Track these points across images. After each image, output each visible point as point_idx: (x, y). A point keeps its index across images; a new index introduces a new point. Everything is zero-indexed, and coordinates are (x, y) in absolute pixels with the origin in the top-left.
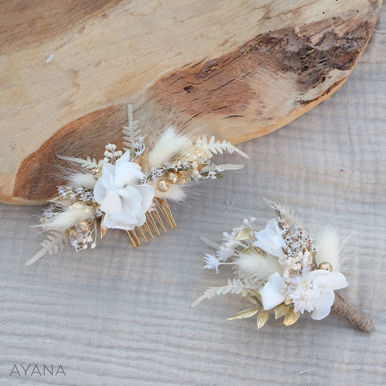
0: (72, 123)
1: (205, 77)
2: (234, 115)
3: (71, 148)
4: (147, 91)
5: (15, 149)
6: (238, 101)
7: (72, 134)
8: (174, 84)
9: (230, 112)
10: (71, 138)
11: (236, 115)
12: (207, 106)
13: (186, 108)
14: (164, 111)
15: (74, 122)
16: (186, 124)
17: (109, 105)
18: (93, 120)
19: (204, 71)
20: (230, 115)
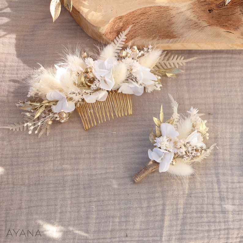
0: (146, 8)
1: (221, 7)
2: (229, 31)
3: (141, 22)
4: (189, 4)
5: (113, 11)
6: (233, 25)
7: (144, 15)
8: (204, 6)
9: (228, 29)
10: (143, 17)
11: (231, 32)
12: (217, 22)
13: (206, 20)
14: (194, 18)
15: (147, 8)
16: (203, 28)
17: (168, 5)
18: (157, 10)
19: (221, 4)
20: (227, 31)
